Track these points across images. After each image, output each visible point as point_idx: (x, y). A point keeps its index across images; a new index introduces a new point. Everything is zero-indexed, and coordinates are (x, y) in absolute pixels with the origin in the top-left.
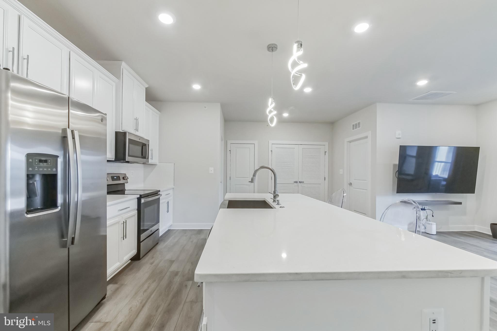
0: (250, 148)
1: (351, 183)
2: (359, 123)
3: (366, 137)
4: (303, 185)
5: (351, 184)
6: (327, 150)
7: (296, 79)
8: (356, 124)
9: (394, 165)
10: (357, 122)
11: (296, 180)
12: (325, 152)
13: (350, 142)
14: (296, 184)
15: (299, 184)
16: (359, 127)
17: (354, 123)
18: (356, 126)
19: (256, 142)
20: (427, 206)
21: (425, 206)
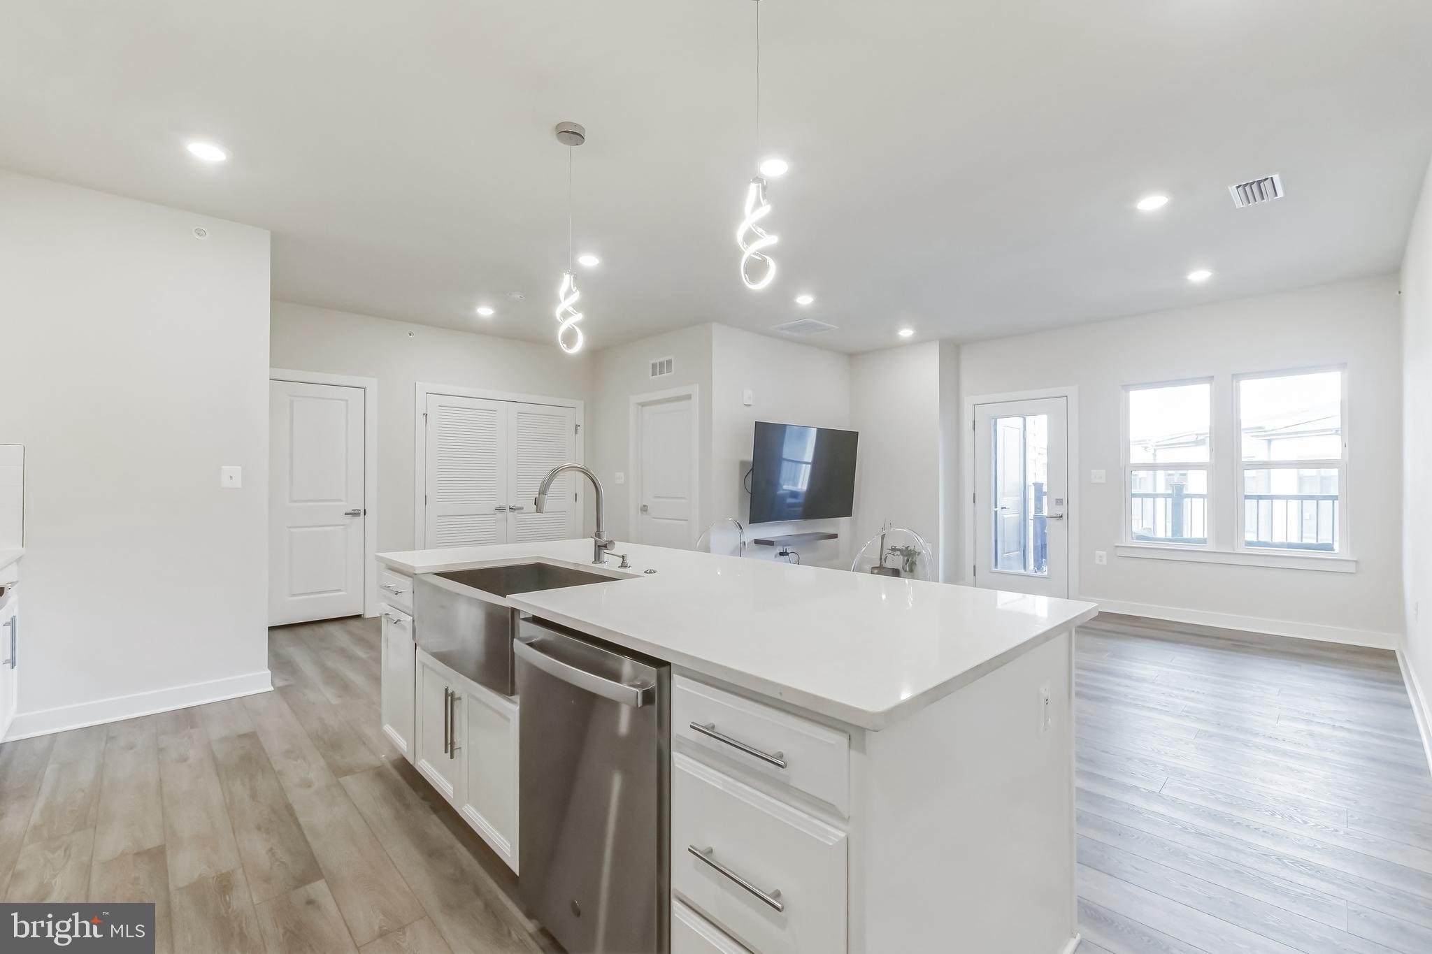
0: (347, 401)
1: (645, 506)
2: (669, 362)
3: (688, 397)
4: (523, 516)
5: (644, 509)
6: (580, 422)
7: (756, 269)
8: (661, 364)
9: (743, 464)
10: (663, 359)
11: (503, 504)
12: (576, 426)
13: (643, 405)
14: (499, 515)
15: (510, 514)
16: (669, 370)
17: (657, 361)
18: (658, 368)
19: (371, 384)
20: (789, 547)
21: (787, 547)
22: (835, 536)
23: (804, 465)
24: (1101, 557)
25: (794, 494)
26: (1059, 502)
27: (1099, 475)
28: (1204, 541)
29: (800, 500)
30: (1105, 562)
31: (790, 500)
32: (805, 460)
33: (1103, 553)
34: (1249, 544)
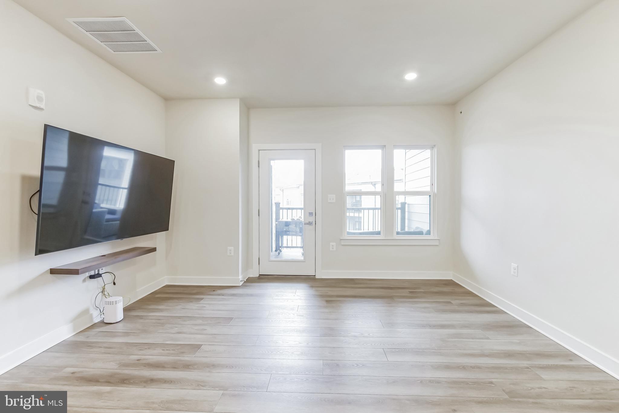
9: (26, 179)
21: (99, 269)
22: (154, 250)
23: (122, 190)
24: (333, 246)
25: (112, 212)
26: (311, 214)
27: (332, 198)
28: (379, 233)
29: (118, 216)
30: (335, 249)
31: (108, 216)
32: (123, 186)
33: (334, 244)
34: (398, 233)
